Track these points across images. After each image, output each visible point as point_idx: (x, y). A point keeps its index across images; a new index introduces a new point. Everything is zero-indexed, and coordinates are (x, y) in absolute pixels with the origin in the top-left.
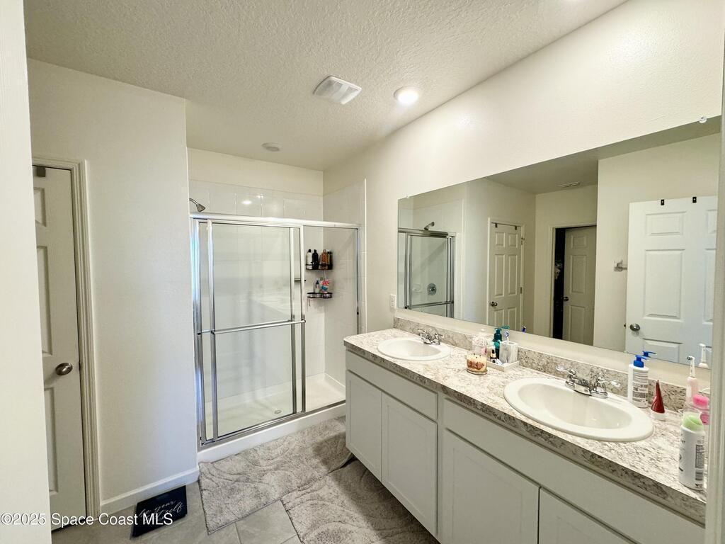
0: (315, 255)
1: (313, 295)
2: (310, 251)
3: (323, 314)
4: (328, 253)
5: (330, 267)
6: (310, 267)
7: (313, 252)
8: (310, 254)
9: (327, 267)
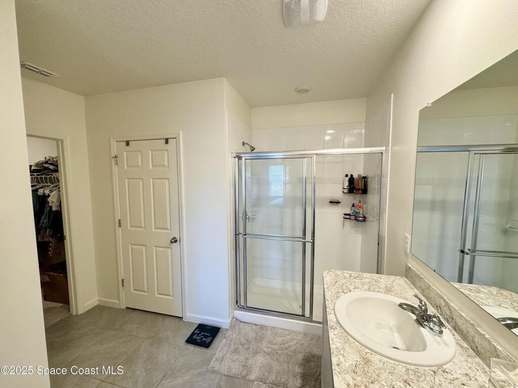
0: (351, 180)
1: (347, 216)
2: (347, 176)
3: (360, 235)
4: (363, 177)
5: (365, 191)
6: (346, 191)
7: (349, 176)
8: (347, 179)
9: (360, 191)
